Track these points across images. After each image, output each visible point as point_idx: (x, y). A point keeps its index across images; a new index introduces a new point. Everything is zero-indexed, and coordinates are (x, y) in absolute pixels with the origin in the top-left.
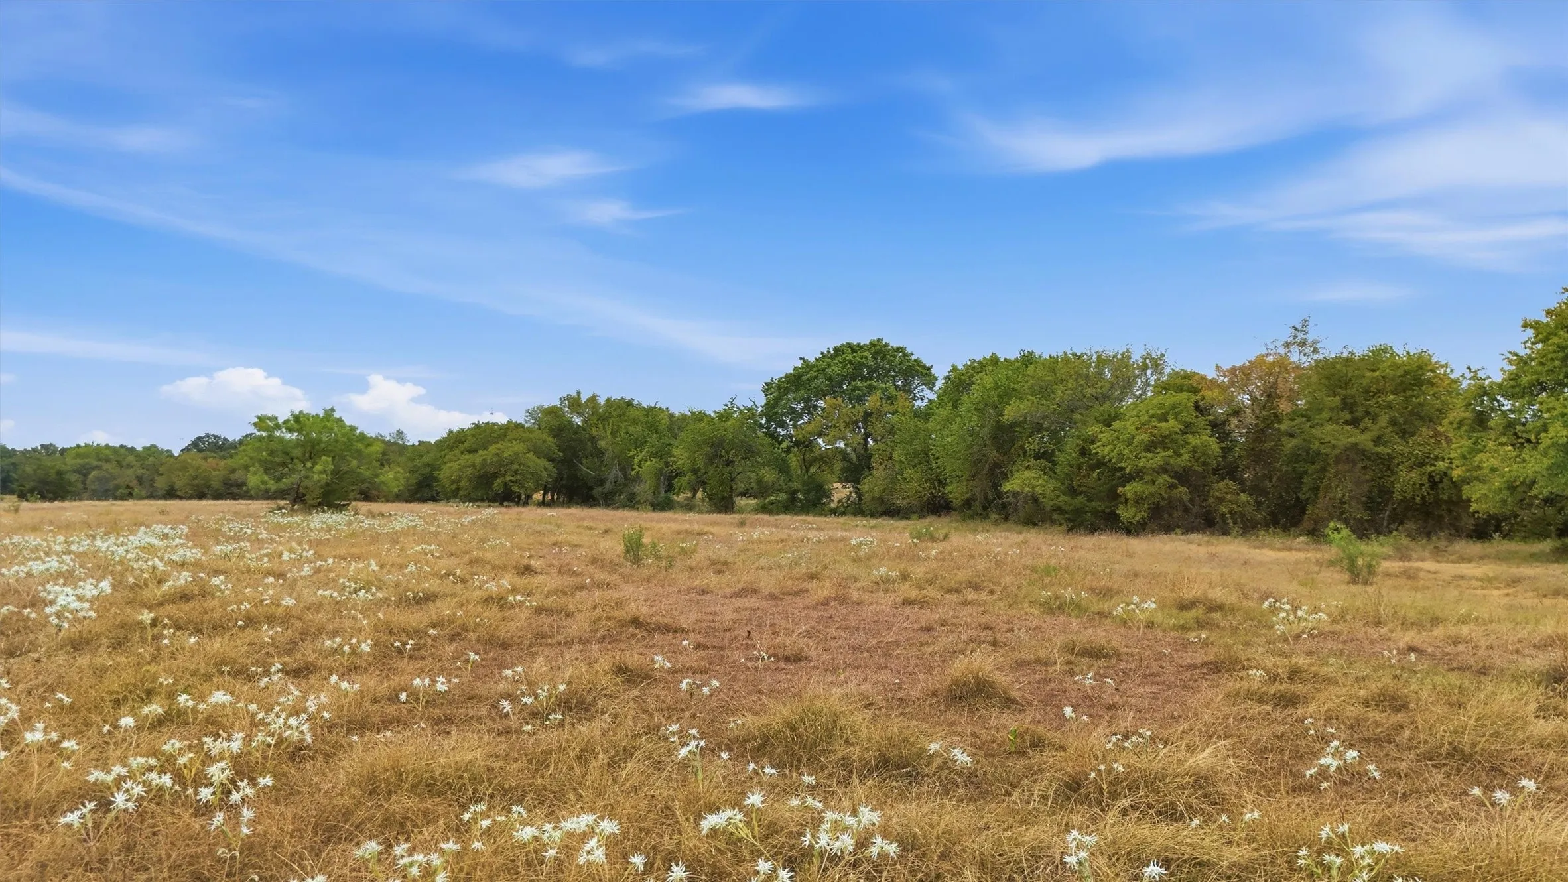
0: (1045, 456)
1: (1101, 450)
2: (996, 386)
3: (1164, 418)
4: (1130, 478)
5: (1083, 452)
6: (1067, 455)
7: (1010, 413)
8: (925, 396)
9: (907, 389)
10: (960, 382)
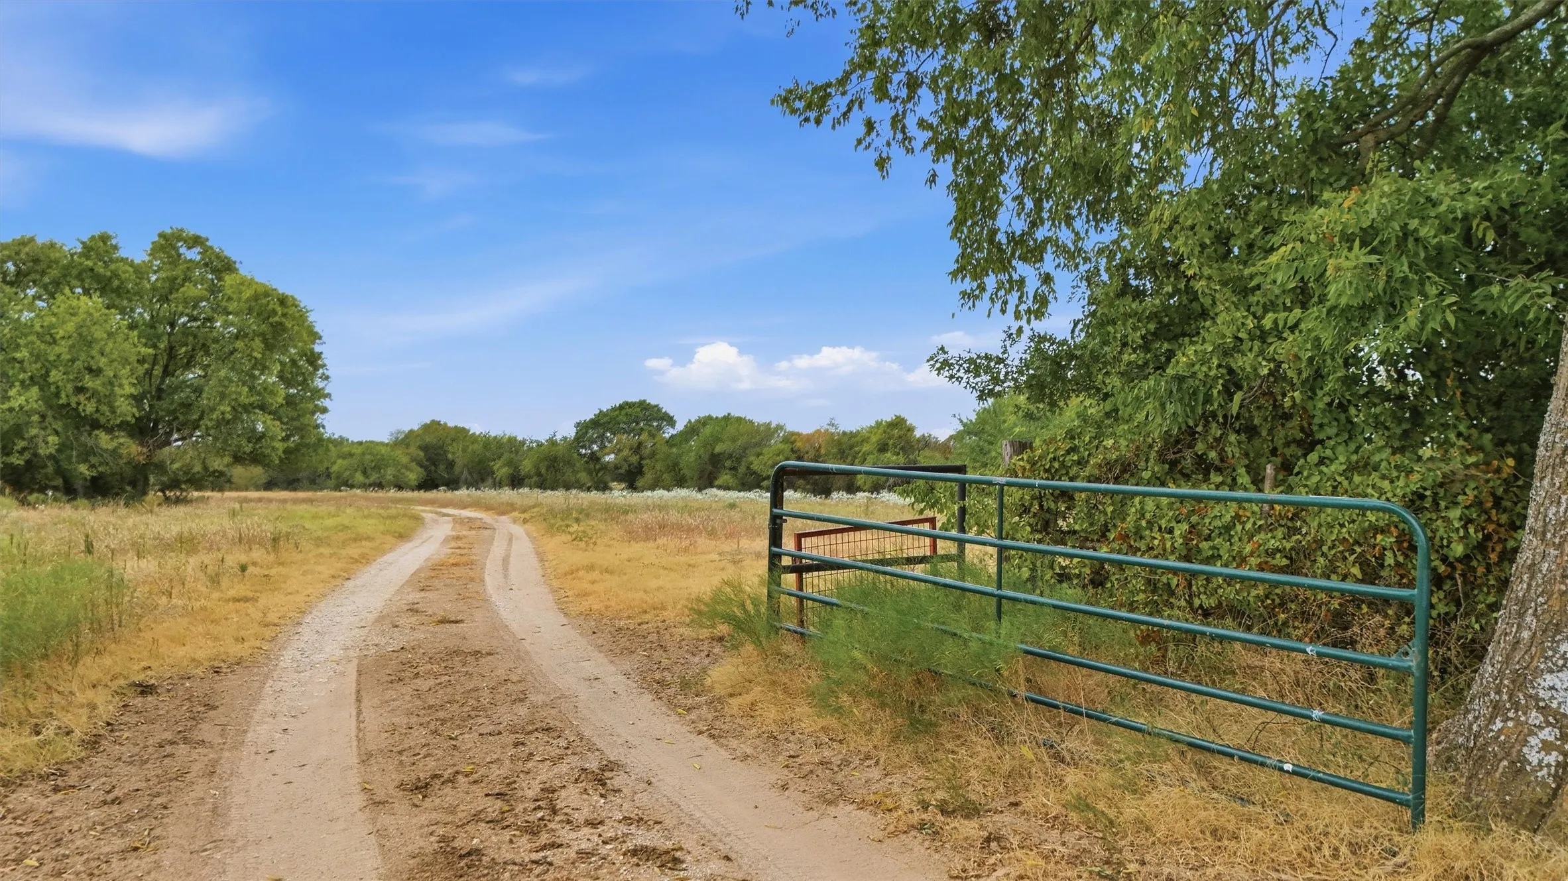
0: (734, 469)
1: (755, 467)
2: (712, 435)
3: (778, 455)
4: (764, 479)
5: (748, 468)
6: (742, 469)
7: (718, 449)
8: (669, 432)
9: (659, 428)
10: (692, 430)
